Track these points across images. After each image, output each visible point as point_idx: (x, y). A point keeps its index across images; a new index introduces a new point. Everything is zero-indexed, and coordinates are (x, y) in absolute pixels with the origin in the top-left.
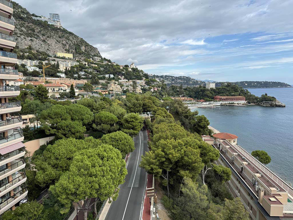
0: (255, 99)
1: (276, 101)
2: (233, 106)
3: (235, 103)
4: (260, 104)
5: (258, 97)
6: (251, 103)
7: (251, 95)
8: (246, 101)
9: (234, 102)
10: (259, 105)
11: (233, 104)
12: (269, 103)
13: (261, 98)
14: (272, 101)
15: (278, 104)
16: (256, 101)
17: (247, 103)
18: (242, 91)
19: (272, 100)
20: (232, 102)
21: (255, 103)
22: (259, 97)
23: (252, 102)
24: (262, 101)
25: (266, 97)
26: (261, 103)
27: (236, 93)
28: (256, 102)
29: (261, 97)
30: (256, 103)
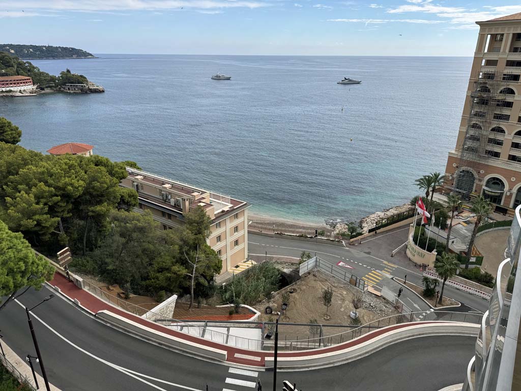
0: (51, 81)
1: (88, 82)
2: (12, 96)
3: (14, 91)
4: (62, 89)
5: (55, 77)
6: (45, 89)
7: (41, 73)
8: (34, 85)
9: (12, 89)
10: (60, 92)
11: (11, 94)
12: (78, 87)
13: (61, 78)
14: (82, 83)
15: (92, 88)
16: (54, 85)
17: (37, 88)
18: (21, 64)
19: (81, 80)
20: (8, 89)
21: (52, 89)
22: (57, 77)
23: (47, 87)
24: (64, 84)
25: (69, 75)
26: (64, 88)
27: (8, 69)
28: (55, 87)
29: (62, 76)
30: (55, 89)
